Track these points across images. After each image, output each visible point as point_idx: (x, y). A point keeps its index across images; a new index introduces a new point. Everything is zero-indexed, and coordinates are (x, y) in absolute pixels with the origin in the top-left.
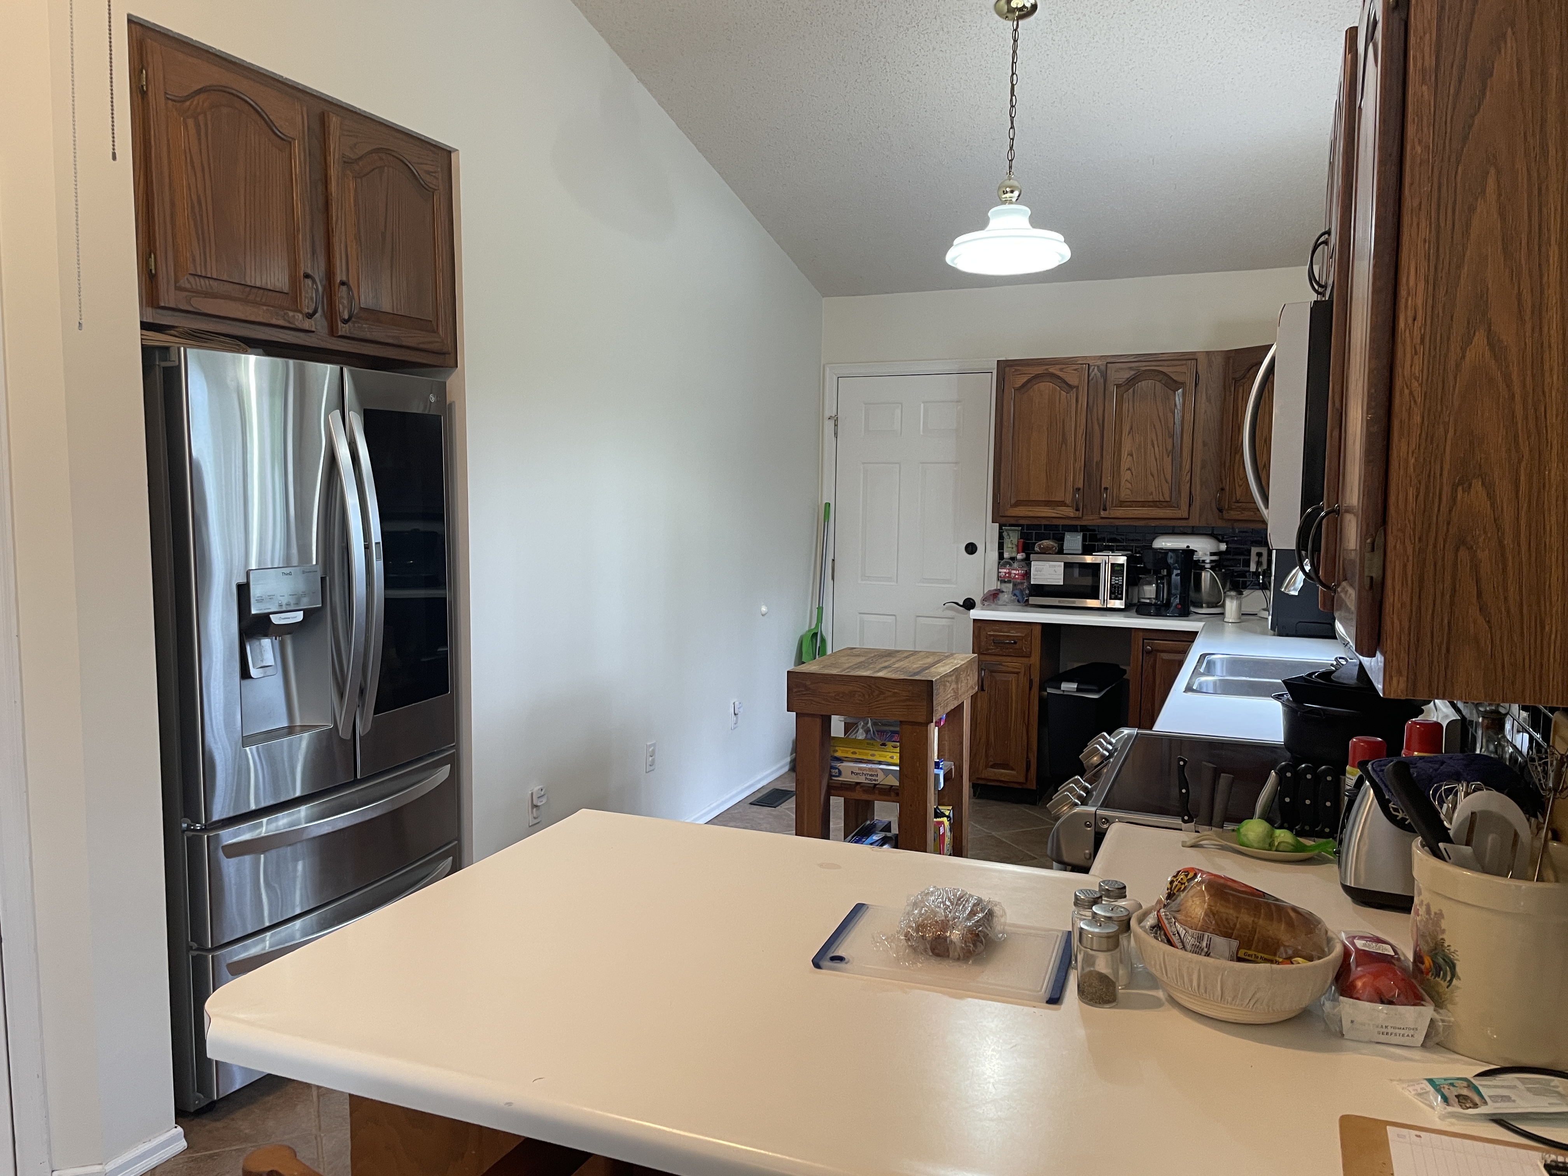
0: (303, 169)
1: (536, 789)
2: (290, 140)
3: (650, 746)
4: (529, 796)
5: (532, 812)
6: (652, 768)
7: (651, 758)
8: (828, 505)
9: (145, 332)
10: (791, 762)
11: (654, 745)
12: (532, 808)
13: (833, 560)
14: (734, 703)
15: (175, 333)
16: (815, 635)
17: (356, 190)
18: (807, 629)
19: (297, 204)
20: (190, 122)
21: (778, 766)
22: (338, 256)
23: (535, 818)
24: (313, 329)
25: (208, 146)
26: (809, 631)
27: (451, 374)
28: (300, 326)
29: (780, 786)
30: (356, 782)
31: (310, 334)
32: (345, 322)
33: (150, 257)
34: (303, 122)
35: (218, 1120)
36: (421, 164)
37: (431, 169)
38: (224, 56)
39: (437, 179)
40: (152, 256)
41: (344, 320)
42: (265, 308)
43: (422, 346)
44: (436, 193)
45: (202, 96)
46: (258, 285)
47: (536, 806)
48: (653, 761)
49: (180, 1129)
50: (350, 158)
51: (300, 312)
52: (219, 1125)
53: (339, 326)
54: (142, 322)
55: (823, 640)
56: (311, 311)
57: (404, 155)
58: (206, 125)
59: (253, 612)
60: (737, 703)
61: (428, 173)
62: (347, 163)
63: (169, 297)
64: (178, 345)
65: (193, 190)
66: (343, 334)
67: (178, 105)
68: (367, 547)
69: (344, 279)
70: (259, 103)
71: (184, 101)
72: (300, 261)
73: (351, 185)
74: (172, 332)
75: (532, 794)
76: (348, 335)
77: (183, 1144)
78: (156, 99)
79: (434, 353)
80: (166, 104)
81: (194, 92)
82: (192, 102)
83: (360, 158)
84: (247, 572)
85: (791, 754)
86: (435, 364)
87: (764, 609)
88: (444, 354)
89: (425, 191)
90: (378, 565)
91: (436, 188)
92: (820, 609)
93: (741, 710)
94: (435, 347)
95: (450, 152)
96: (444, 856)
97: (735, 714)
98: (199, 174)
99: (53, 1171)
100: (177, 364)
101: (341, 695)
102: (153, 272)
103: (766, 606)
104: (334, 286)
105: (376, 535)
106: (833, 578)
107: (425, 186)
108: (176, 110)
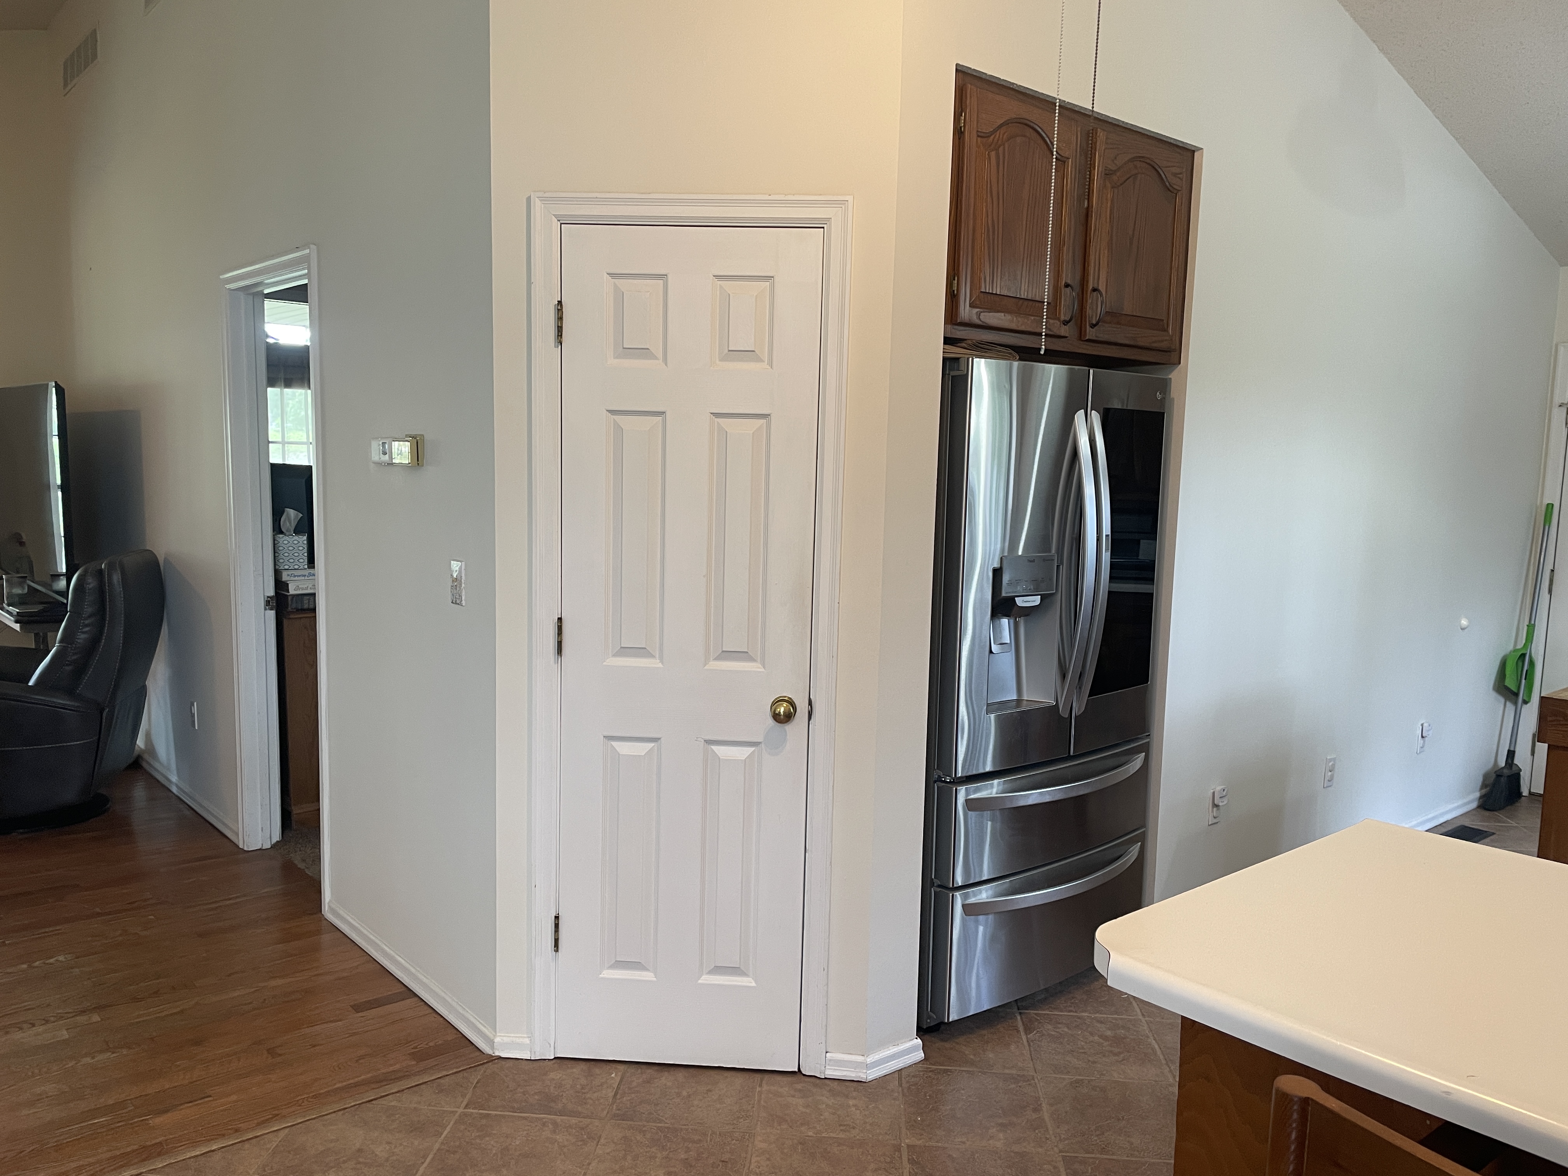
0: (1073, 185)
1: (1219, 788)
2: (1065, 159)
3: (1331, 760)
4: (1210, 795)
5: (1213, 812)
6: (1330, 783)
7: (1330, 773)
8: (1550, 506)
9: (947, 347)
10: (1481, 797)
11: (1334, 759)
12: (1213, 807)
13: (1552, 571)
14: (1422, 725)
15: (965, 345)
16: (1523, 656)
17: (1112, 201)
18: (1511, 647)
19: (1065, 218)
20: (993, 154)
21: (1465, 801)
22: (1092, 265)
23: (1215, 818)
24: (1067, 335)
25: (1003, 174)
26: (1515, 651)
27: (1173, 370)
28: (1058, 333)
29: (1468, 823)
30: (1070, 758)
31: (1063, 340)
32: (1093, 326)
33: (954, 280)
34: (1077, 141)
35: (946, 1041)
36: (1169, 167)
37: (1178, 170)
38: (1022, 90)
39: (1182, 180)
40: (956, 278)
41: (1092, 324)
42: (1032, 318)
43: (1155, 345)
44: (1180, 193)
45: (1002, 130)
46: (1030, 297)
47: (1217, 806)
48: (1332, 776)
49: (919, 1041)
50: (1111, 170)
51: (1059, 319)
52: (947, 1045)
53: (1088, 331)
54: (945, 338)
55: (1532, 663)
56: (1067, 319)
57: (1155, 160)
58: (1004, 155)
59: (1004, 594)
60: (1425, 725)
61: (1175, 175)
62: (1108, 174)
63: (966, 312)
64: (967, 356)
65: (990, 217)
66: (1091, 338)
67: (985, 140)
68: (1099, 539)
69: (1096, 286)
70: (1044, 129)
71: (989, 137)
72: (1062, 272)
73: (1109, 195)
74: (963, 345)
75: (1214, 793)
76: (1094, 338)
77: (920, 1055)
78: (970, 138)
79: (1160, 351)
80: (977, 140)
81: (998, 127)
82: (995, 136)
83: (1119, 169)
84: (1001, 558)
85: (1481, 789)
86: (1162, 362)
87: (1464, 622)
88: (1169, 351)
89: (1170, 191)
90: (1106, 556)
91: (1180, 189)
92: (1531, 628)
93: (1430, 733)
94: (1164, 345)
95: (1194, 152)
96: (1133, 841)
97: (1422, 737)
98: (995, 199)
99: (827, 1052)
100: (965, 373)
101: (1064, 676)
102: (955, 292)
103: (1466, 618)
104: (1087, 291)
105: (1107, 529)
106: (1550, 591)
107: (1170, 188)
108: (983, 145)
